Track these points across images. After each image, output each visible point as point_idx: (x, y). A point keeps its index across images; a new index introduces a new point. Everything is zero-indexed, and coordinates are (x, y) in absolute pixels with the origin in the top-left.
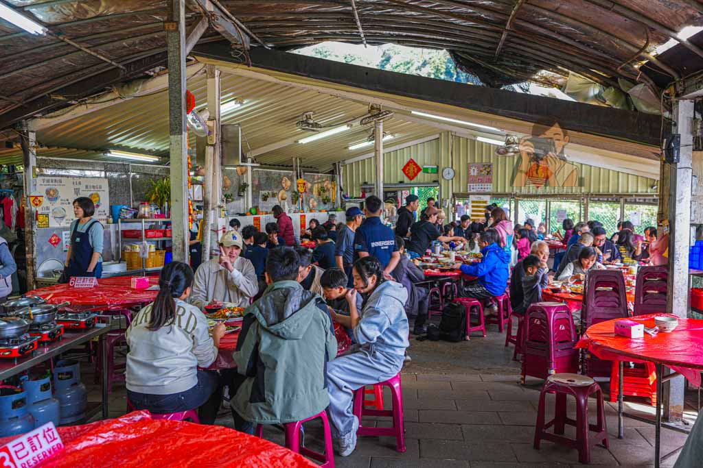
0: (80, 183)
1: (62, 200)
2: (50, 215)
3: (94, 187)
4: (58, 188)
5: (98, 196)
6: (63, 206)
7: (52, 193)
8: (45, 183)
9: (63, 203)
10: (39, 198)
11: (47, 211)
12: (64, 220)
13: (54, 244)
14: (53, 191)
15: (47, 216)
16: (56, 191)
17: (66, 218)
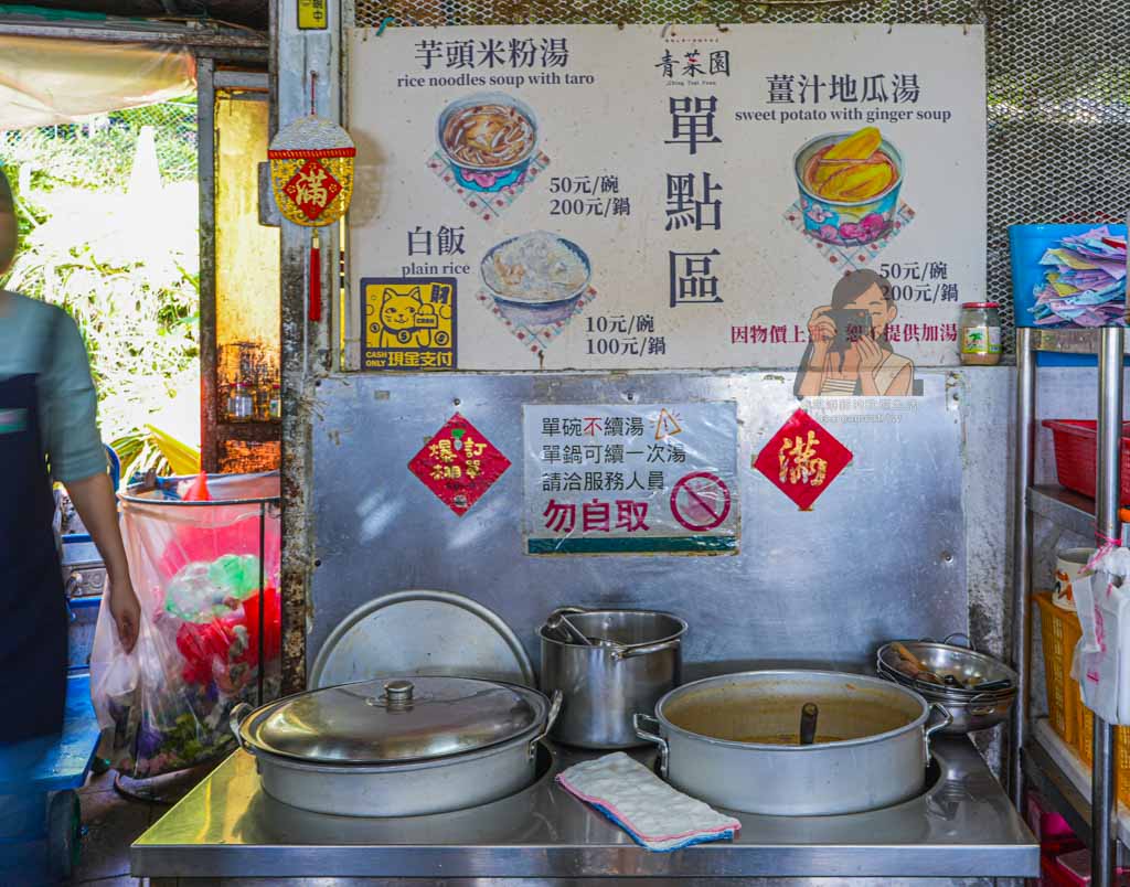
0: (721, 62)
1: (560, 185)
2: (469, 287)
3: (843, 88)
4: (531, 98)
5: (884, 156)
6: (574, 227)
7: (482, 132)
8: (440, 68)
9: (574, 207)
10: (340, 167)
11: (439, 262)
12: (578, 321)
13: (446, 489)
14: (498, 118)
15: (445, 289)
16: (515, 122)
17: (593, 309)
